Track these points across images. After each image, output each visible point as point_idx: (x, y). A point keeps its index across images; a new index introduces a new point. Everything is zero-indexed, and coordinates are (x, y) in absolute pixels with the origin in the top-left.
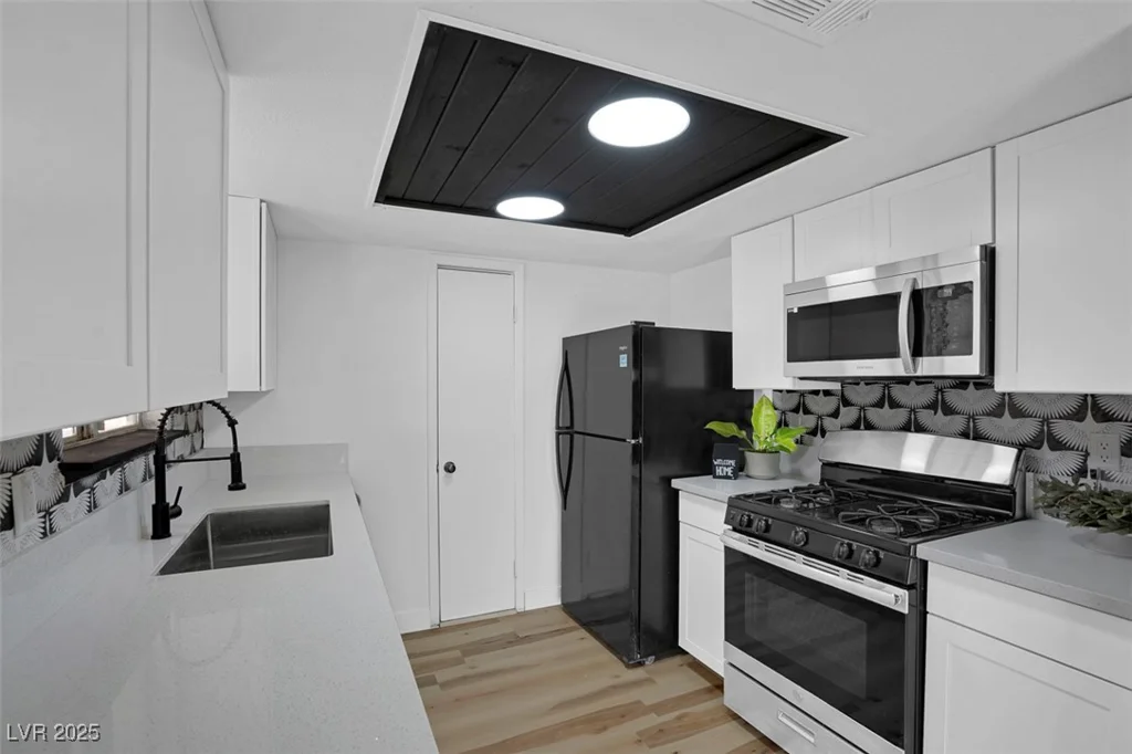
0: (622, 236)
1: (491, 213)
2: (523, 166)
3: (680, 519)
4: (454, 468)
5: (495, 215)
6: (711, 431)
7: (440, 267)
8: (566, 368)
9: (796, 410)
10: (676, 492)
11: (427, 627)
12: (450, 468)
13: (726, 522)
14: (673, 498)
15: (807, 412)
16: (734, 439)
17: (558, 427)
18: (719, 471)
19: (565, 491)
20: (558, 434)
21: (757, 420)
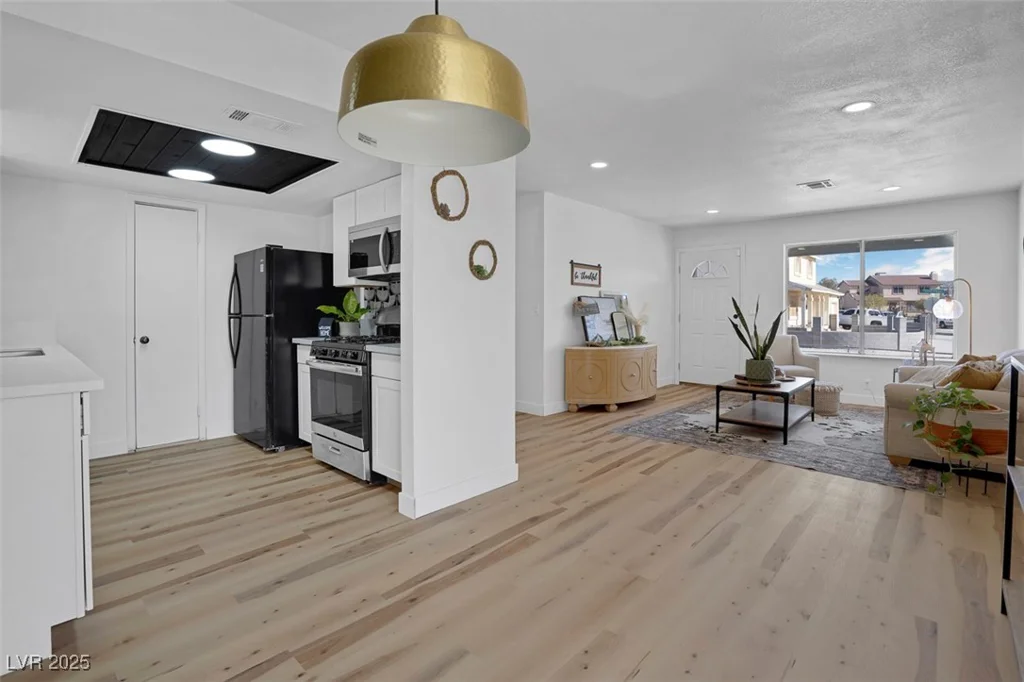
0: (264, 194)
1: (165, 174)
2: (176, 156)
3: (298, 361)
4: (148, 340)
5: (167, 175)
6: (319, 311)
7: (137, 203)
8: (236, 274)
9: (373, 300)
10: (295, 345)
11: (126, 452)
12: (145, 341)
13: (311, 355)
14: (294, 347)
15: (378, 300)
16: (331, 315)
17: (230, 313)
18: (322, 333)
19: (235, 358)
20: (230, 318)
21: (347, 303)
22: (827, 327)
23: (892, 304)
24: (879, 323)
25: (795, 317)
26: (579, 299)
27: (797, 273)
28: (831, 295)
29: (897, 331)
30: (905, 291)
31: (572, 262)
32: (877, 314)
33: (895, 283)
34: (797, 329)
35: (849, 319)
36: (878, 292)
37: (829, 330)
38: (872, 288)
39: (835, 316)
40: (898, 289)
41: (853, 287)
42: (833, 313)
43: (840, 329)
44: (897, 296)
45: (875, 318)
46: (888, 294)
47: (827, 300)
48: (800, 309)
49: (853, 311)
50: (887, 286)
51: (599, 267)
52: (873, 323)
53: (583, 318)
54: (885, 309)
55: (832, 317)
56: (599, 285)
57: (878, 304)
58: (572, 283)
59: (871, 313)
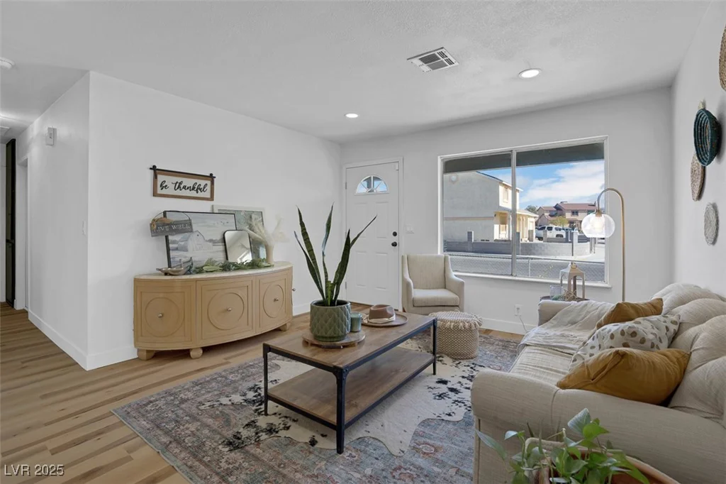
22: (527, 239)
23: (571, 222)
24: (562, 236)
25: (505, 232)
26: (165, 213)
27: (505, 200)
28: (529, 216)
29: (572, 242)
30: (579, 214)
31: (154, 168)
32: (560, 230)
33: (574, 209)
34: (505, 241)
35: (541, 233)
36: (563, 215)
37: (528, 241)
38: (559, 212)
39: (532, 231)
40: (575, 213)
41: (547, 211)
42: (531, 229)
43: (536, 241)
44: (574, 217)
45: (559, 233)
46: (568, 216)
47: (527, 220)
48: (507, 225)
49: (545, 227)
50: (568, 211)
51: (211, 177)
52: (557, 236)
53: (167, 237)
54: (567, 226)
55: (530, 232)
56: (212, 198)
57: (562, 223)
58: (155, 194)
59: (556, 229)
